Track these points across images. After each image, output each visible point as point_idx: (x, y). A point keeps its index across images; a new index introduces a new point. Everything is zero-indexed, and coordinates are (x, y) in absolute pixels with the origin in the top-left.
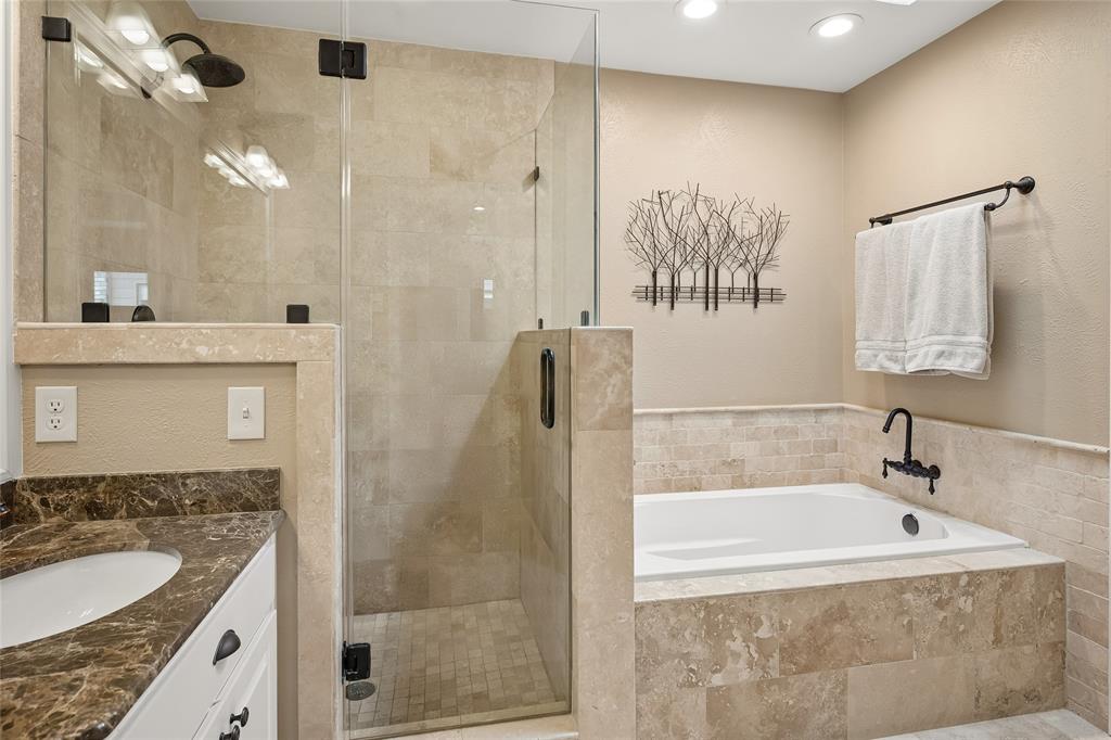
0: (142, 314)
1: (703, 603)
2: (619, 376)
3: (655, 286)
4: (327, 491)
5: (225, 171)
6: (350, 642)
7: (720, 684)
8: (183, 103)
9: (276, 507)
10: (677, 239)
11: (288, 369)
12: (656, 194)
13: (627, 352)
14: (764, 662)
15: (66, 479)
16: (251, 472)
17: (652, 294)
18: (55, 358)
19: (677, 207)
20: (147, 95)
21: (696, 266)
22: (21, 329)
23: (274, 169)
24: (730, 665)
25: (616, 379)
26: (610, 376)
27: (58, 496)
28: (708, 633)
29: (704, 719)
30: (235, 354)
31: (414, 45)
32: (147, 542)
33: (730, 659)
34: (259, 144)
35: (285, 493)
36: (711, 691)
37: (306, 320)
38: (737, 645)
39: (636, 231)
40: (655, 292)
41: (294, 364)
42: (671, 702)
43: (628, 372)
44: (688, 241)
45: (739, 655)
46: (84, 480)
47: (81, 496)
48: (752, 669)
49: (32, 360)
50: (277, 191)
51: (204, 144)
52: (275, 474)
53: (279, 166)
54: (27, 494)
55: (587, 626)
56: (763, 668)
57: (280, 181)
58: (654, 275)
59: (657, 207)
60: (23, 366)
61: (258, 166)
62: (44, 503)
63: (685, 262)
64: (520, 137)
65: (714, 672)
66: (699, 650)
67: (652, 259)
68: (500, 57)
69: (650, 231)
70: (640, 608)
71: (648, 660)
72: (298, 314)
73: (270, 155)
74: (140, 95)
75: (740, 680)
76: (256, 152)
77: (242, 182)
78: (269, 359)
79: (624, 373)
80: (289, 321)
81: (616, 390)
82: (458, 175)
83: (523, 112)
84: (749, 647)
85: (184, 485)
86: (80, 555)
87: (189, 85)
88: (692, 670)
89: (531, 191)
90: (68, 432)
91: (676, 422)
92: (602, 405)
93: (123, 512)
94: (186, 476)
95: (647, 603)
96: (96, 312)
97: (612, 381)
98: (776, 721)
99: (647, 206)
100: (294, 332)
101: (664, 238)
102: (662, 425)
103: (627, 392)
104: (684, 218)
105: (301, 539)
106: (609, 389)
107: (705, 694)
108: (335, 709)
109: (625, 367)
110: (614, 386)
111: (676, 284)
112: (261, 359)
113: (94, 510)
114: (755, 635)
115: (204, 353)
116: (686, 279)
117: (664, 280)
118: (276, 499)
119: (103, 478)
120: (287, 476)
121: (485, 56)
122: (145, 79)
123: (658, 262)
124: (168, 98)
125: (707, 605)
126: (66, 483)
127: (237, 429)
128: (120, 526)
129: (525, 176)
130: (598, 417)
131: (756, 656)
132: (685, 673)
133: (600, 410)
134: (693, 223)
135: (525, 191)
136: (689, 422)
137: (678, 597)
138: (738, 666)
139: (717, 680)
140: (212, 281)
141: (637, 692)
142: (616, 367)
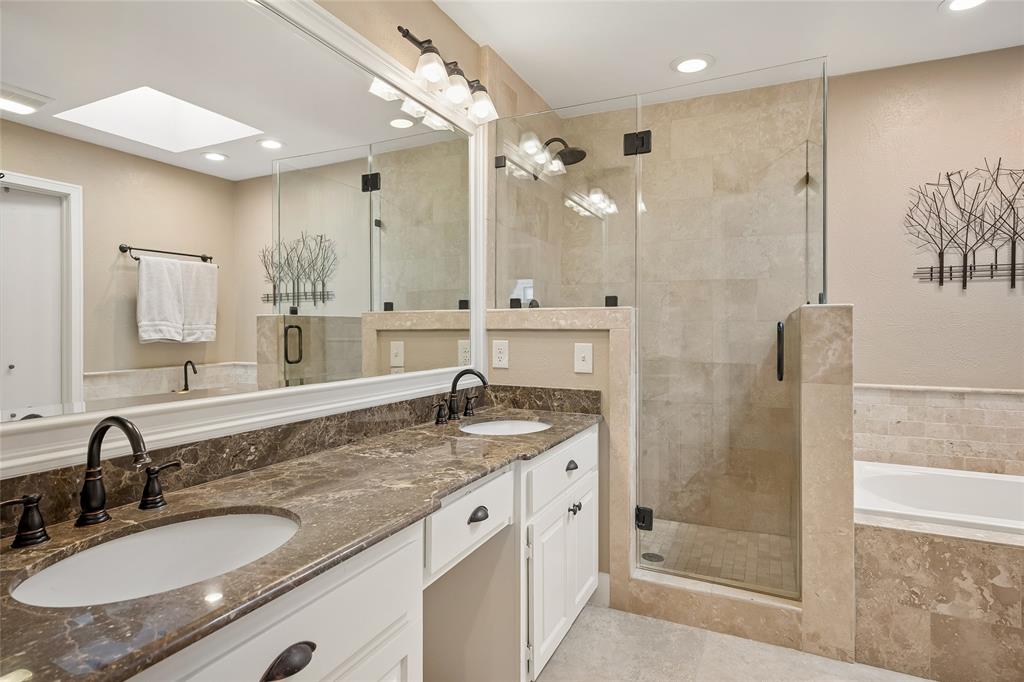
0: (533, 304)
1: (929, 539)
2: (840, 342)
3: (942, 267)
4: (626, 407)
5: (577, 208)
6: (641, 506)
7: (947, 613)
8: (554, 176)
9: (599, 413)
10: (970, 218)
11: (605, 334)
12: (943, 176)
13: (847, 324)
14: (1000, 608)
15: (505, 386)
16: (586, 391)
17: (940, 275)
18: (501, 327)
19: (971, 186)
20: (536, 178)
21: (997, 244)
22: (488, 312)
23: (607, 201)
24: (958, 599)
25: (837, 345)
26: (831, 342)
27: (501, 395)
28: (932, 565)
29: (928, 638)
30: (578, 325)
31: (700, 98)
32: (538, 418)
33: (958, 595)
34: (596, 187)
35: (604, 407)
36: (935, 617)
37: (616, 305)
38: (969, 584)
39: (919, 216)
40: (941, 272)
41: (608, 331)
42: (892, 613)
43: (848, 339)
44: (987, 218)
45: (970, 595)
46: (511, 387)
47: (510, 395)
48: (986, 611)
49: (492, 328)
50: (611, 216)
51: (565, 196)
52: (598, 394)
53: (610, 198)
54: (490, 392)
55: (810, 531)
56: (1000, 614)
57: (612, 209)
58: (941, 255)
59: (943, 190)
60: (488, 330)
61: (597, 202)
62: (496, 397)
63: (982, 239)
64: (792, 150)
65: (940, 601)
66: (923, 578)
67: (938, 241)
68: (773, 87)
69: (936, 213)
70: (860, 529)
71: (867, 573)
72: (611, 301)
73: (604, 192)
74: (533, 179)
75: (971, 617)
76: (596, 193)
77: (587, 213)
78: (595, 328)
79: (844, 340)
80: (607, 305)
81: (837, 354)
82: (737, 190)
83: (794, 129)
84: (982, 590)
85: (554, 395)
86: (511, 419)
87: (557, 166)
88: (914, 593)
89: (802, 194)
90: (505, 363)
91: (968, 402)
92: (824, 365)
93: (527, 406)
94: (554, 390)
95: (868, 526)
96: (515, 303)
97: (833, 346)
98: (1017, 668)
99: (931, 190)
100: (608, 312)
101: (953, 218)
102: (950, 404)
103: (847, 355)
104: (981, 195)
105: (611, 433)
106: (830, 353)
107: (929, 617)
108: (630, 539)
109: (844, 336)
110: (835, 350)
111: (970, 262)
112: (591, 327)
113: (516, 403)
114: (990, 581)
115: (563, 324)
116: (984, 257)
117: (953, 259)
118: (598, 408)
119: (519, 387)
120: (604, 396)
121: (759, 90)
122: (535, 169)
123: (945, 243)
124: (546, 176)
125: (932, 542)
126: (505, 389)
127: (579, 367)
128: (526, 412)
129: (797, 182)
130: (820, 374)
131: (992, 601)
132: (906, 593)
133: (822, 368)
134: (993, 199)
135: (796, 194)
136: (985, 403)
137: (900, 528)
138: (968, 604)
139: (943, 609)
140: (568, 283)
141: (856, 594)
142: (837, 335)
